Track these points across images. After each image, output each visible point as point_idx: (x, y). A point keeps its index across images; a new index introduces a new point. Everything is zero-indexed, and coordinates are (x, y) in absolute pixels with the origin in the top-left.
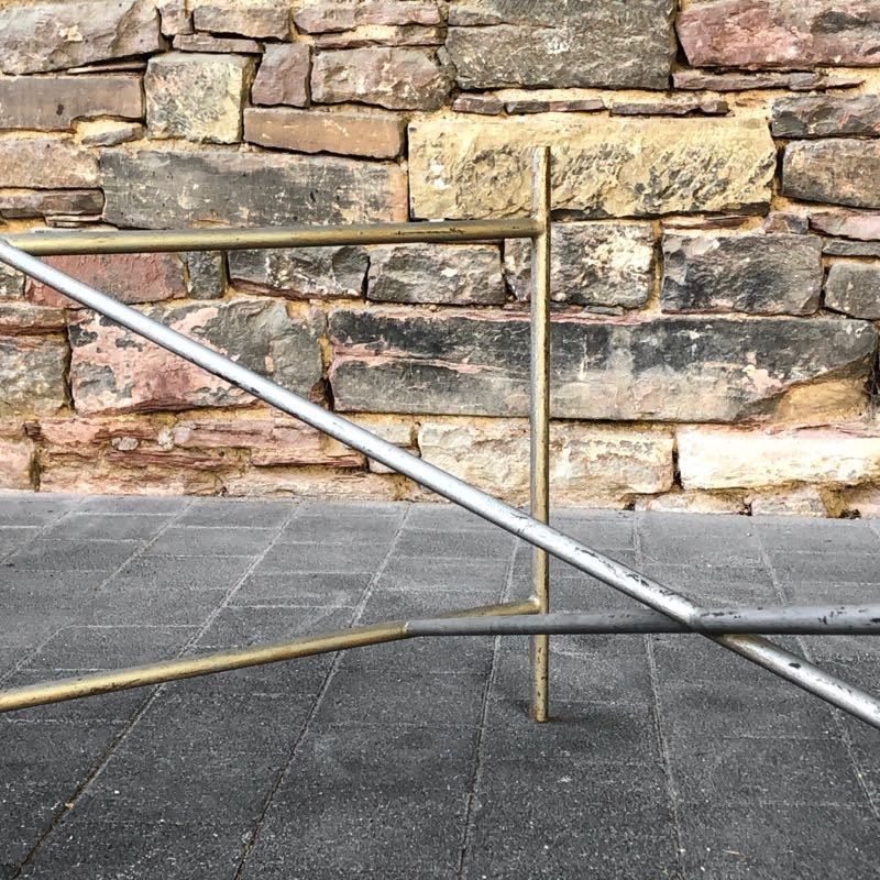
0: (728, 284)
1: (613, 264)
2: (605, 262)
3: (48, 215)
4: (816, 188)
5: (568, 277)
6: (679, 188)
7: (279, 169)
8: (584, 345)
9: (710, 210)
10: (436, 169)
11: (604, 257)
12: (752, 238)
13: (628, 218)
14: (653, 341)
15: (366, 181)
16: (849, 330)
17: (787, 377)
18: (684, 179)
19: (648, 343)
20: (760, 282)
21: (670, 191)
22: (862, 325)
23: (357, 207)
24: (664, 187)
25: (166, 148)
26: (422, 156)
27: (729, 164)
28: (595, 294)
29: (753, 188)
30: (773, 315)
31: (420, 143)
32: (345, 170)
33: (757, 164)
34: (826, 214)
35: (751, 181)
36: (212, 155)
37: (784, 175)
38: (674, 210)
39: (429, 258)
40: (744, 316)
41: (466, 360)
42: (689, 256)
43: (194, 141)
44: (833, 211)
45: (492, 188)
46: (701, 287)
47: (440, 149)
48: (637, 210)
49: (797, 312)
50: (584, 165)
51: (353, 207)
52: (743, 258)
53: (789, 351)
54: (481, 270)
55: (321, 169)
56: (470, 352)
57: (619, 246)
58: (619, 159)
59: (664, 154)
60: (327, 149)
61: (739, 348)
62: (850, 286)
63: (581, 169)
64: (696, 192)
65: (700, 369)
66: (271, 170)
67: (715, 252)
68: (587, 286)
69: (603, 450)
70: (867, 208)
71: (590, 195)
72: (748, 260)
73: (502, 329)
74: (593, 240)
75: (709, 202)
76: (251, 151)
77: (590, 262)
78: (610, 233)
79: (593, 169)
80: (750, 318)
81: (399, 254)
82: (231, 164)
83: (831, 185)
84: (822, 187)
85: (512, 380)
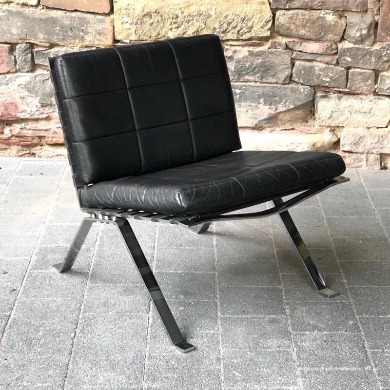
0: (252, 70)
4: (289, 31)
6: (231, 30)
7: (56, 17)
9: (244, 39)
10: (126, 19)
12: (263, 51)
15: (95, 23)
16: (302, 90)
17: (276, 109)
18: (233, 26)
20: (266, 70)
21: (228, 31)
22: (308, 88)
23: (91, 35)
24: (225, 29)
25: (6, 7)
26: (120, 13)
27: (253, 20)
29: (263, 30)
30: (271, 84)
31: (119, 8)
32: (86, 18)
33: (264, 21)
34: (294, 41)
35: (262, 27)
36: (27, 10)
37: (276, 25)
38: (229, 38)
40: (259, 84)
42: (235, 58)
43: (18, 4)
44: (296, 40)
45: (151, 27)
46: (241, 71)
47: (127, 11)
49: (281, 82)
50: (191, 18)
51: (89, 34)
52: (258, 59)
53: (277, 99)
55: (75, 18)
58: (206, 17)
59: (225, 15)
60: (78, 9)
61: (257, 97)
62: (303, 72)
63: (189, 20)
64: (239, 31)
65: (240, 105)
66: (53, 18)
67: (247, 57)
70: (310, 40)
71: (193, 31)
72: (260, 60)
75: (244, 35)
76: (43, 8)
79: (195, 20)
80: (262, 85)
82: (35, 14)
83: (295, 30)
84: (292, 31)
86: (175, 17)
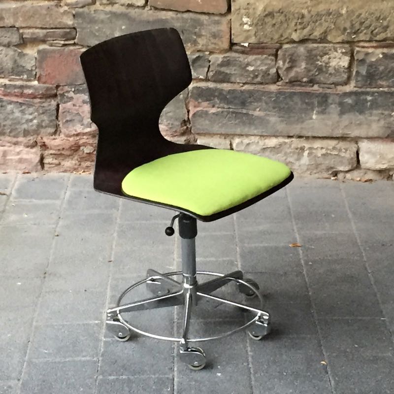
0: (386, 75)
1: (331, 64)
2: (327, 63)
3: (48, 41)
5: (309, 71)
7: (166, 19)
8: (316, 103)
9: (378, 39)
10: (245, 20)
11: (327, 61)
13: (339, 43)
14: (349, 101)
15: (209, 25)
18: (367, 25)
19: (347, 102)
21: (360, 31)
23: (205, 38)
24: (357, 29)
25: (109, 8)
26: (238, 14)
27: (389, 19)
28: (322, 79)
31: (237, 7)
32: (199, 20)
36: (133, 12)
38: (362, 39)
39: (240, 61)
40: (393, 89)
41: (258, 109)
42: (368, 61)
43: (122, 5)
45: (273, 29)
46: (373, 76)
47: (247, 11)
48: (343, 40)
50: (318, 18)
51: (203, 37)
52: (393, 63)
54: (266, 67)
55: (187, 19)
56: (260, 106)
57: (334, 56)
58: (335, 16)
59: (357, 14)
60: (191, 10)
61: (390, 104)
63: (317, 20)
64: (372, 32)
65: (371, 114)
66: (162, 20)
67: (381, 60)
68: (318, 75)
69: (324, 151)
71: (321, 32)
73: (276, 95)
74: (321, 53)
75: (378, 36)
76: (151, 9)
77: (320, 64)
78: (330, 50)
79: (323, 20)
81: (225, 60)
82: (142, 16)
85: (281, 119)
86: (301, 17)
